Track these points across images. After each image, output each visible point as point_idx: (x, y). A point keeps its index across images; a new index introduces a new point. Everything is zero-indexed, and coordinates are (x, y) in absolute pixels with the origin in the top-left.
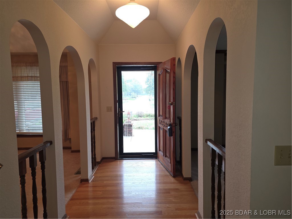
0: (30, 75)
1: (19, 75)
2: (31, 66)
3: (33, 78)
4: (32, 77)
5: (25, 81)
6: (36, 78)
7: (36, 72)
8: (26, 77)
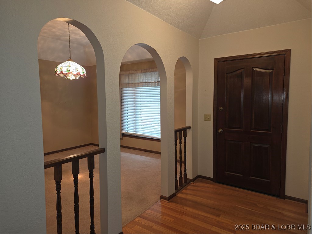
0: (144, 81)
1: (137, 82)
2: (145, 72)
3: (147, 84)
4: (145, 83)
5: (141, 87)
6: (148, 84)
7: (149, 77)
8: (141, 83)
